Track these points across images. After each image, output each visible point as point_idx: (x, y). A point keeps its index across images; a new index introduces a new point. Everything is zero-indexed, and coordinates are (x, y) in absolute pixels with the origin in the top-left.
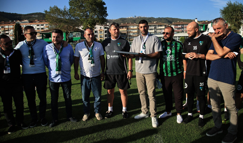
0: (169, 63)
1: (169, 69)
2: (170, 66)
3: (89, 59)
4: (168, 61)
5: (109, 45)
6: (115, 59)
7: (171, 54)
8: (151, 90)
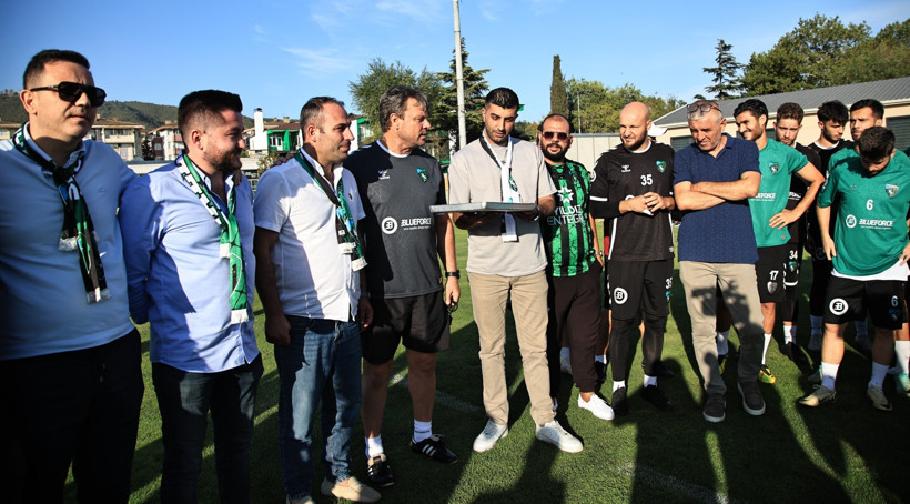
0: (573, 233)
1: (574, 251)
2: (576, 242)
3: (341, 240)
4: (570, 226)
5: (384, 176)
6: (417, 232)
7: (574, 203)
8: (540, 329)
